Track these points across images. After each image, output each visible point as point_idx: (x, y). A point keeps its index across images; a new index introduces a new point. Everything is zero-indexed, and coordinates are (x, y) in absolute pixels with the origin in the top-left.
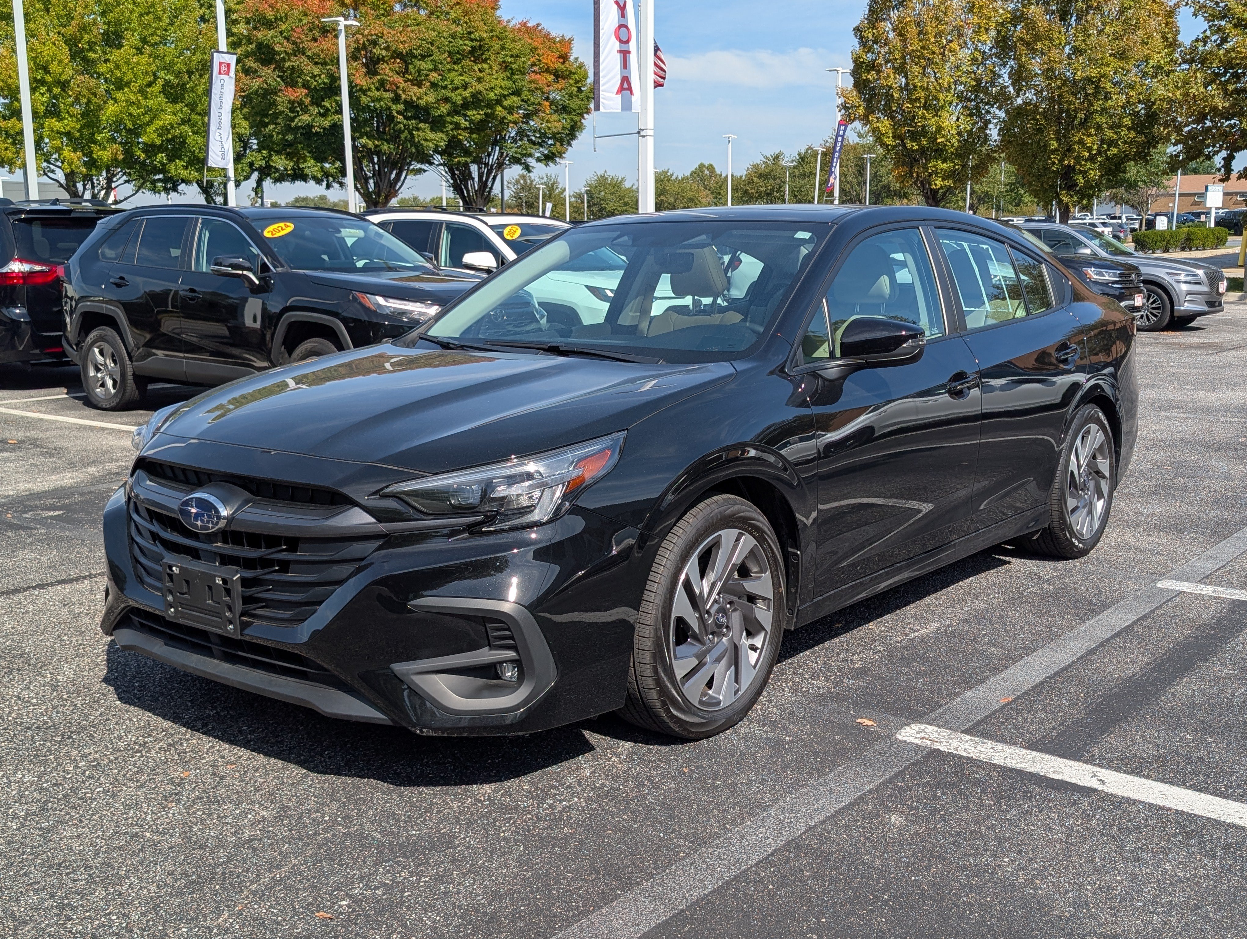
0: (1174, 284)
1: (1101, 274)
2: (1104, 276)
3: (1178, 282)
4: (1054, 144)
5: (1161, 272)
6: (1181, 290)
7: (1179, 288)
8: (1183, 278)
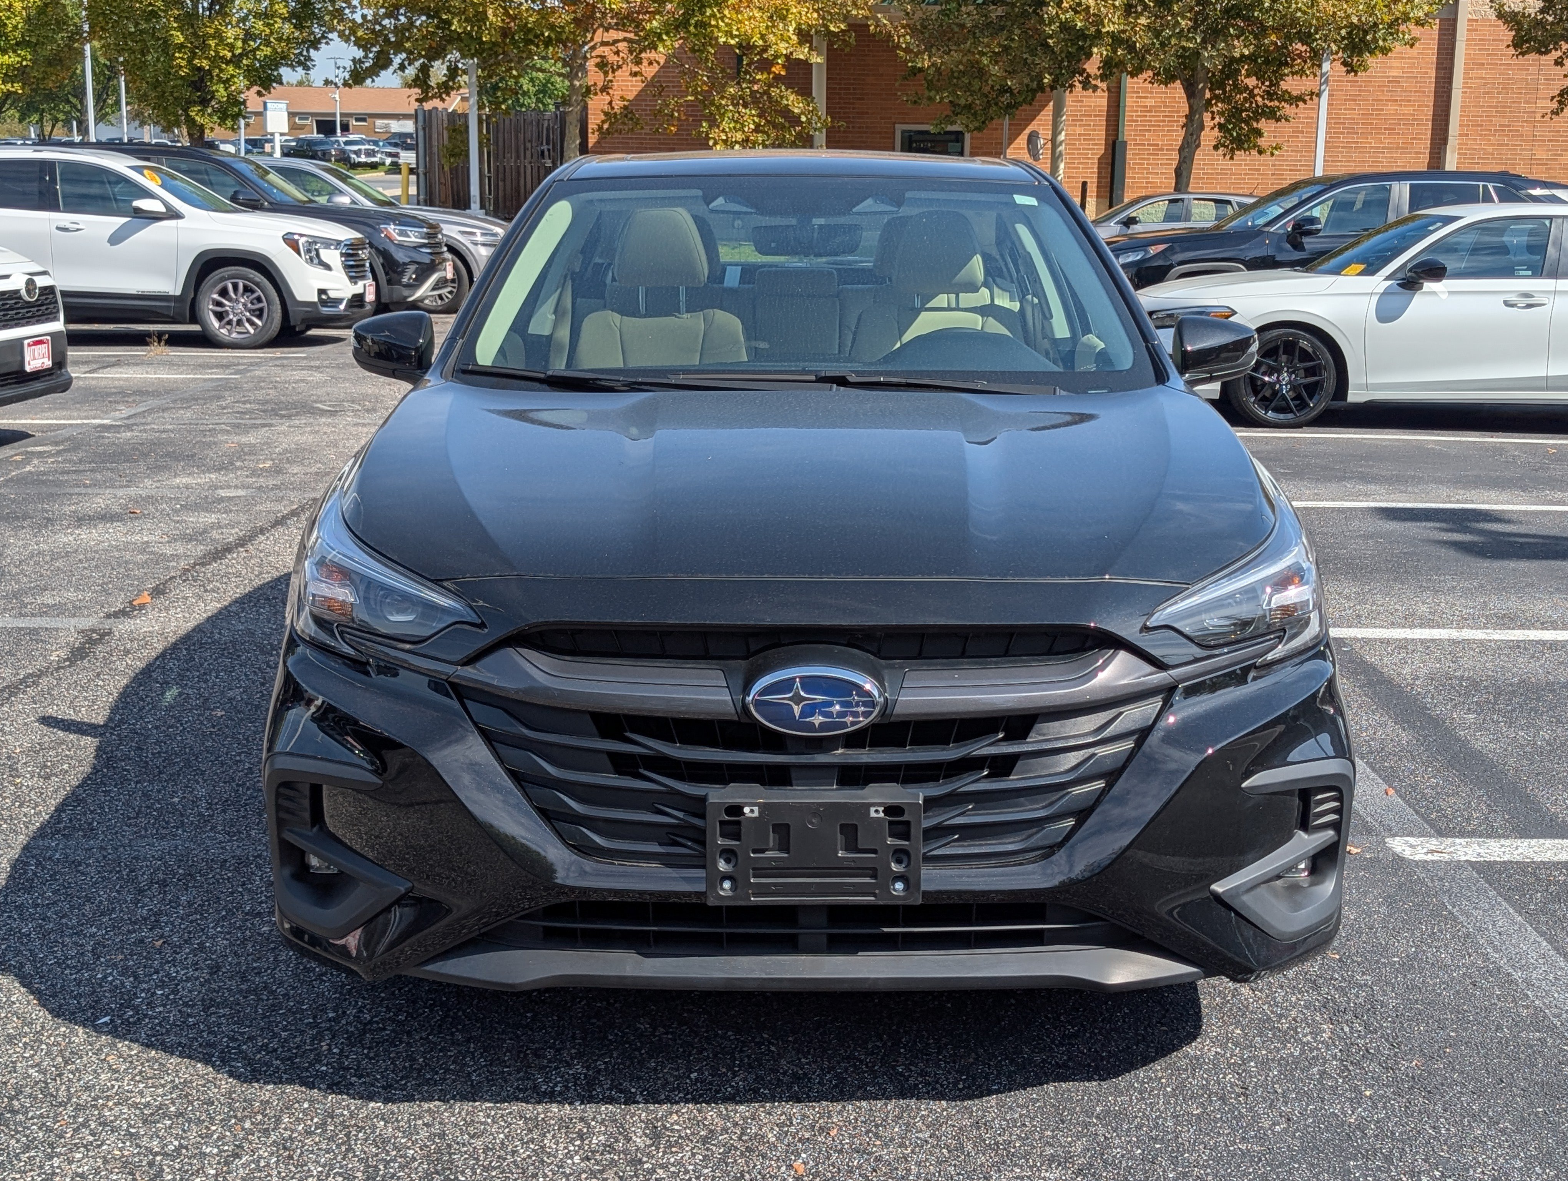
0: (471, 246)
1: (402, 233)
2: (409, 236)
3: (475, 244)
4: (179, 38)
5: (451, 231)
6: (481, 255)
7: (477, 251)
8: (479, 238)
